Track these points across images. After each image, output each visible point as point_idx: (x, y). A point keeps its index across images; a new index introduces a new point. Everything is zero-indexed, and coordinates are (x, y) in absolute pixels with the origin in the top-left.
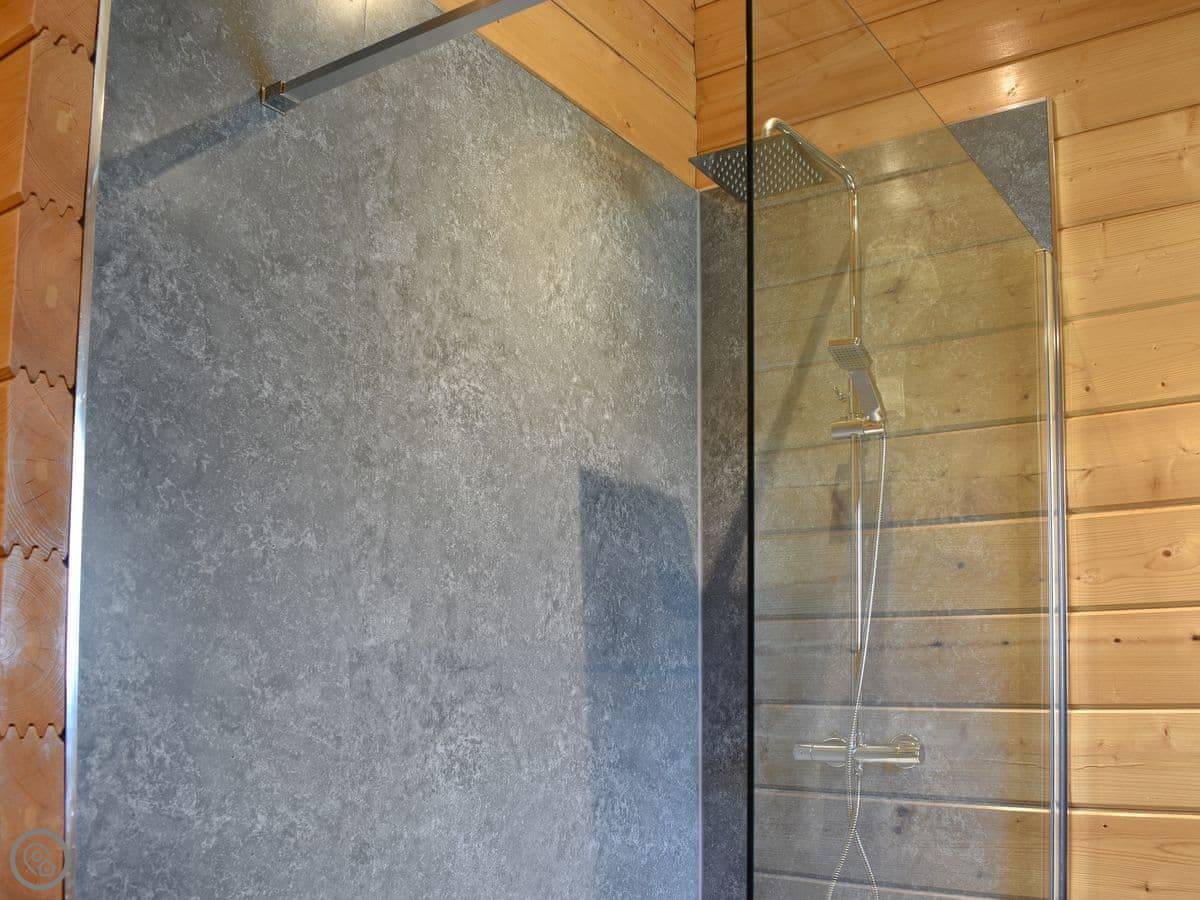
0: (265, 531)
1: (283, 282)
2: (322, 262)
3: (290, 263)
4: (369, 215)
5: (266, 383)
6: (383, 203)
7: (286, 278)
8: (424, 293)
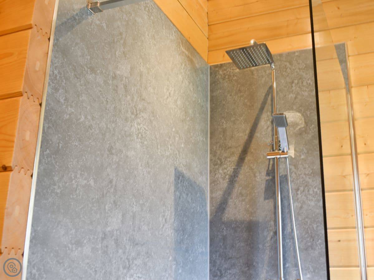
0: (78, 176)
1: (90, 77)
2: (102, 72)
3: (93, 70)
4: (117, 56)
5: (82, 116)
6: (121, 52)
7: (91, 75)
8: (132, 89)
